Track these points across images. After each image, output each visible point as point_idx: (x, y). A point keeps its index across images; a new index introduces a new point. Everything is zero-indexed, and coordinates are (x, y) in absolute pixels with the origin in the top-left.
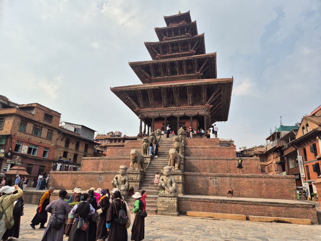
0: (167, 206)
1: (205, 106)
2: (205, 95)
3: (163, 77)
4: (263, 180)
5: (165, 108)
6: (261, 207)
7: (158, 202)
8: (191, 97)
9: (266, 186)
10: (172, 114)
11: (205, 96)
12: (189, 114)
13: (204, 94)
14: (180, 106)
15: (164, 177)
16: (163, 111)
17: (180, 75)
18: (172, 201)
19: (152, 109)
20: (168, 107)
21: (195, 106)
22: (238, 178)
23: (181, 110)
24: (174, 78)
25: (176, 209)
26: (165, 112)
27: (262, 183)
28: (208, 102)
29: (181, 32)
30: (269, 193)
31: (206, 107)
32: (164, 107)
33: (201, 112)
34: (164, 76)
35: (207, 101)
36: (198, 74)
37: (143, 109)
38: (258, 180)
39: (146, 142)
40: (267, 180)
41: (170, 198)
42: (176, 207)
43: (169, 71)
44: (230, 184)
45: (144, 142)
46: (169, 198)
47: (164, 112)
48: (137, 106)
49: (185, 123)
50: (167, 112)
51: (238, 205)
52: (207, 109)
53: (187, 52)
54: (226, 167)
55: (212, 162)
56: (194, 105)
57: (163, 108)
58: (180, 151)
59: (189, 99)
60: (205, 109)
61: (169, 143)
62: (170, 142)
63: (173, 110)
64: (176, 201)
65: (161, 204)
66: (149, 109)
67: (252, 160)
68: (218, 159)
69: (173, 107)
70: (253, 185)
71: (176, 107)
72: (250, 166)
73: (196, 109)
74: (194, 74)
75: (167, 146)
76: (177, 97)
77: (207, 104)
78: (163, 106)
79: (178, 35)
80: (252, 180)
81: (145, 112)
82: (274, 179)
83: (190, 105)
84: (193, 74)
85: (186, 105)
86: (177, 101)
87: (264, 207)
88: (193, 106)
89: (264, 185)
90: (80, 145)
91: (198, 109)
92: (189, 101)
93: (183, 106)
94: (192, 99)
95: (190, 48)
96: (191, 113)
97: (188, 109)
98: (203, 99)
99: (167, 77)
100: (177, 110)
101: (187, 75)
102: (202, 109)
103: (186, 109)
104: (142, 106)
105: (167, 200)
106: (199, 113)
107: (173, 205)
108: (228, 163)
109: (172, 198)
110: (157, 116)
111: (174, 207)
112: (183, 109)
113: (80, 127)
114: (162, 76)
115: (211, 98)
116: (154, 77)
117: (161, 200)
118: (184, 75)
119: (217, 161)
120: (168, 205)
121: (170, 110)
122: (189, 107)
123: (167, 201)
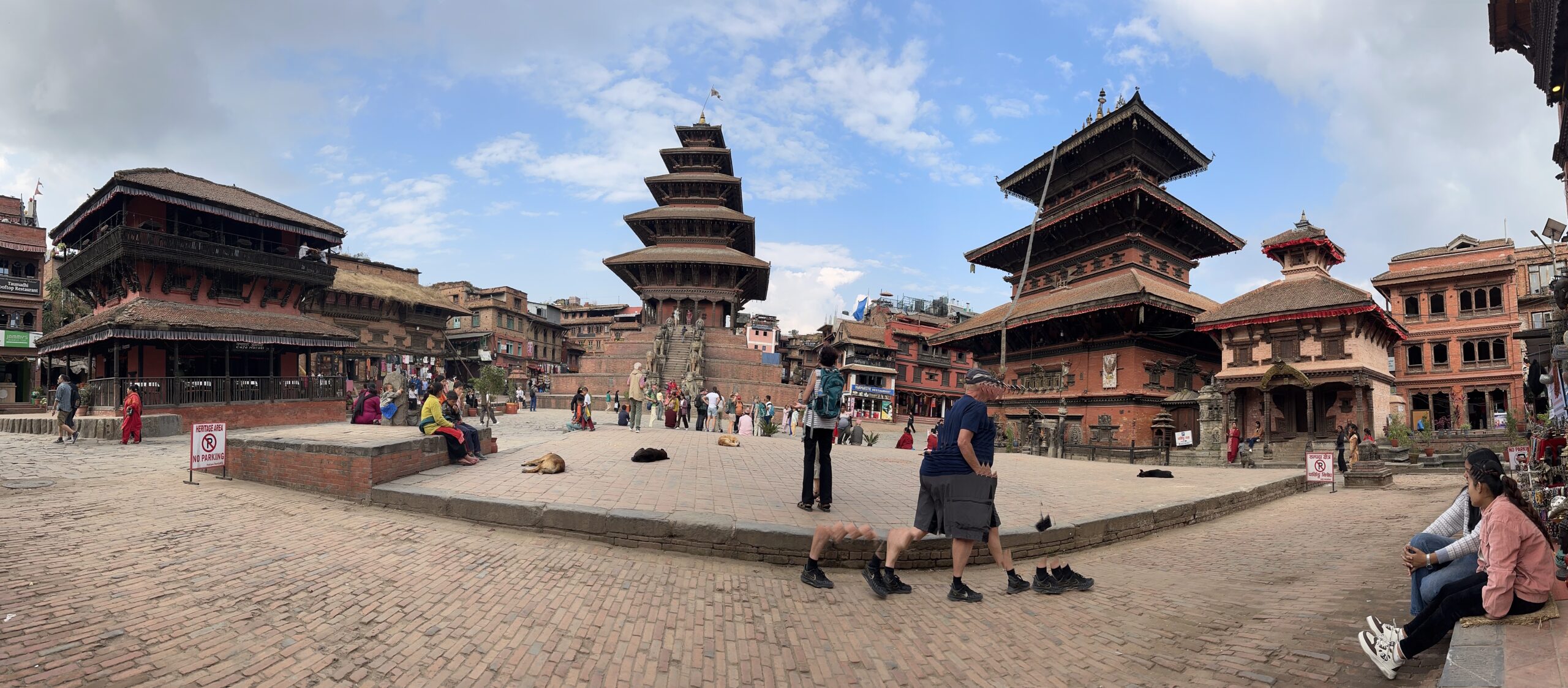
1: (733, 290)
5: (679, 288)
8: (715, 278)
10: (687, 296)
11: (734, 278)
12: (710, 297)
13: (733, 275)
14: (700, 286)
15: (687, 383)
16: (675, 291)
17: (701, 238)
19: (660, 287)
20: (683, 286)
23: (700, 291)
24: (691, 240)
28: (737, 285)
29: (705, 159)
31: (735, 291)
32: (677, 286)
33: (728, 297)
34: (676, 235)
35: (737, 282)
36: (727, 239)
37: (646, 287)
43: (684, 229)
47: (675, 293)
48: (639, 283)
50: (680, 293)
52: (736, 294)
53: (713, 198)
56: (719, 287)
58: (700, 352)
60: (734, 293)
63: (690, 291)
66: (656, 287)
69: (690, 287)
71: (694, 288)
73: (722, 292)
74: (722, 238)
77: (736, 289)
78: (675, 283)
79: (699, 164)
81: (650, 290)
83: (714, 286)
84: (720, 237)
85: (708, 286)
86: (696, 279)
90: (548, 334)
91: (724, 292)
93: (703, 285)
94: (714, 281)
95: (718, 193)
96: (713, 297)
97: (710, 292)
98: (731, 280)
99: (680, 237)
100: (695, 291)
101: (711, 238)
102: (729, 293)
103: (708, 292)
104: (647, 283)
106: (724, 298)
110: (667, 297)
112: (703, 291)
113: (545, 308)
115: (742, 280)
116: (663, 238)
121: (684, 291)
122: (712, 289)
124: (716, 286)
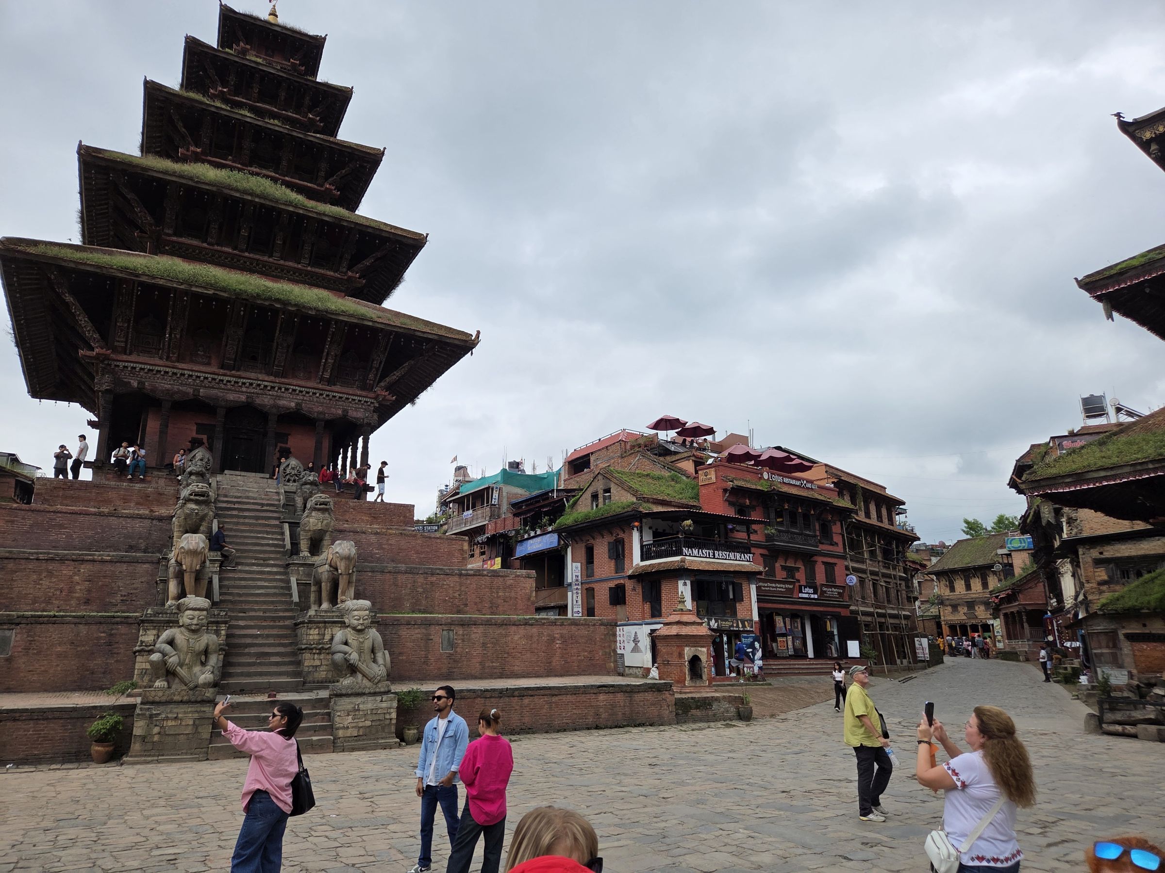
0: (368, 723)
1: (372, 395)
2: (381, 363)
3: (216, 247)
4: (557, 631)
5: (228, 373)
6: (583, 698)
7: (339, 714)
8: (336, 356)
9: (561, 646)
10: (249, 400)
11: (380, 365)
12: (316, 410)
13: (379, 359)
14: (285, 377)
15: (350, 635)
16: (214, 379)
17: (282, 262)
18: (384, 705)
19: (169, 363)
20: (238, 370)
21: (337, 388)
22: (504, 627)
23: (287, 389)
24: (258, 265)
25: (393, 729)
26: (223, 386)
27: (555, 638)
28: (382, 384)
29: (288, 100)
30: (566, 662)
31: (376, 398)
32: (222, 368)
33: (356, 410)
34: (218, 245)
35: (380, 381)
36: (350, 277)
37: (125, 357)
38: (546, 631)
39: (197, 502)
40: (565, 631)
41: (379, 698)
42: (394, 721)
43: (244, 233)
44: (484, 644)
45: (187, 500)
46: (372, 698)
47: (217, 386)
48: (96, 336)
49: (289, 434)
50: (229, 387)
51: (536, 699)
52: (377, 405)
53: (309, 185)
54: (456, 595)
55: (419, 580)
56: (334, 385)
57: (214, 369)
59: (326, 360)
60: (372, 403)
61: (259, 507)
62: (262, 505)
63: (259, 385)
64: (395, 704)
65: (350, 717)
66: (157, 362)
67: (518, 576)
68: (438, 571)
69: (261, 376)
70: (535, 646)
71: (272, 378)
72: (513, 594)
73: (340, 398)
74: (337, 275)
75: (257, 518)
76: (285, 345)
77: (382, 392)
78: (213, 361)
79: (274, 105)
80: (534, 630)
81: (135, 368)
82: (579, 627)
83: (322, 379)
84: (332, 273)
85: (309, 379)
86: (281, 358)
87: (588, 696)
88: (333, 388)
89: (558, 644)
91: (348, 399)
92: (324, 369)
93: (294, 377)
94: (333, 364)
95: (322, 174)
96: (320, 409)
97: (314, 394)
98: (370, 371)
99: (229, 250)
100: (273, 388)
101: (309, 268)
102: (360, 401)
103: (308, 393)
104: (123, 345)
105: (368, 704)
106: (348, 413)
107: (388, 716)
108: (461, 585)
109: (385, 697)
110: (188, 394)
111: (387, 722)
112: (294, 390)
114: (209, 239)
115: (397, 374)
116: (175, 234)
117: (350, 707)
118: (300, 266)
119: (434, 579)
120: (370, 717)
121: (244, 383)
122: (320, 386)
123: (370, 706)
124: (330, 382)
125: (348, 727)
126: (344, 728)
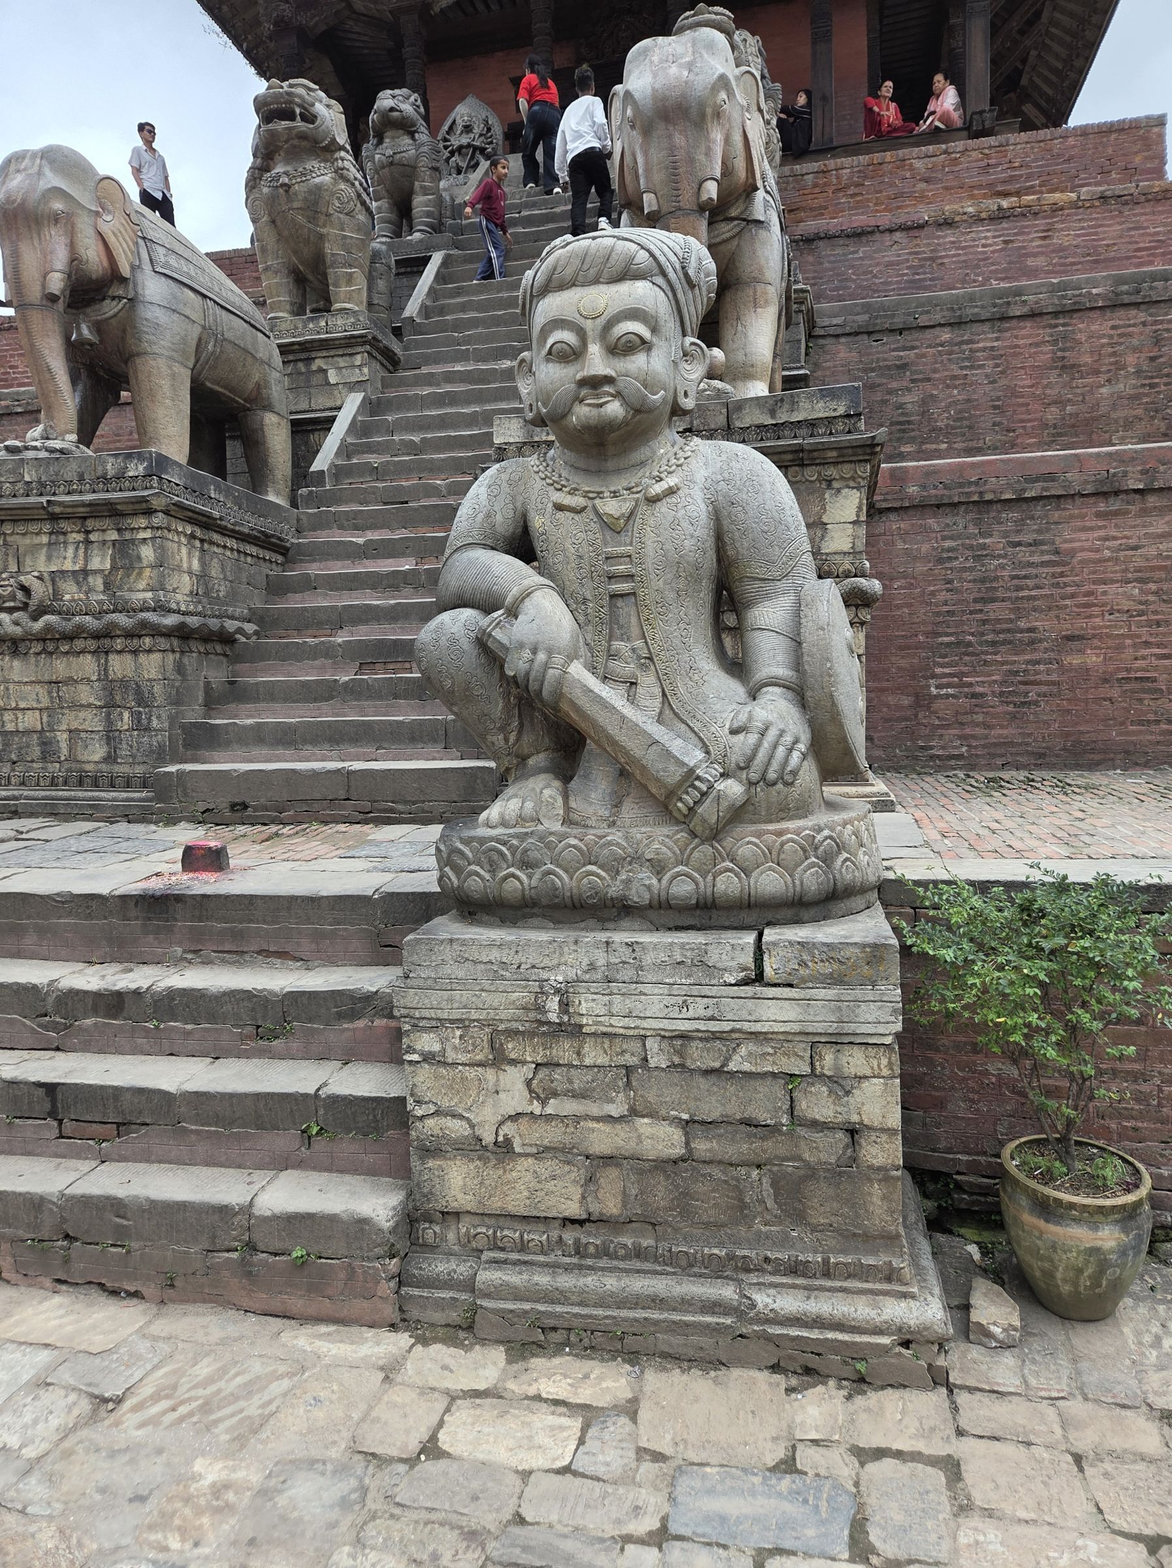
0: (663, 1142)
15: (544, 481)
39: (288, 150)
41: (732, 953)
42: (884, 1154)
107: (818, 1107)
120: (673, 1100)
123: (656, 1008)
125: (504, 1149)
126: (473, 1147)
